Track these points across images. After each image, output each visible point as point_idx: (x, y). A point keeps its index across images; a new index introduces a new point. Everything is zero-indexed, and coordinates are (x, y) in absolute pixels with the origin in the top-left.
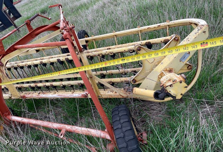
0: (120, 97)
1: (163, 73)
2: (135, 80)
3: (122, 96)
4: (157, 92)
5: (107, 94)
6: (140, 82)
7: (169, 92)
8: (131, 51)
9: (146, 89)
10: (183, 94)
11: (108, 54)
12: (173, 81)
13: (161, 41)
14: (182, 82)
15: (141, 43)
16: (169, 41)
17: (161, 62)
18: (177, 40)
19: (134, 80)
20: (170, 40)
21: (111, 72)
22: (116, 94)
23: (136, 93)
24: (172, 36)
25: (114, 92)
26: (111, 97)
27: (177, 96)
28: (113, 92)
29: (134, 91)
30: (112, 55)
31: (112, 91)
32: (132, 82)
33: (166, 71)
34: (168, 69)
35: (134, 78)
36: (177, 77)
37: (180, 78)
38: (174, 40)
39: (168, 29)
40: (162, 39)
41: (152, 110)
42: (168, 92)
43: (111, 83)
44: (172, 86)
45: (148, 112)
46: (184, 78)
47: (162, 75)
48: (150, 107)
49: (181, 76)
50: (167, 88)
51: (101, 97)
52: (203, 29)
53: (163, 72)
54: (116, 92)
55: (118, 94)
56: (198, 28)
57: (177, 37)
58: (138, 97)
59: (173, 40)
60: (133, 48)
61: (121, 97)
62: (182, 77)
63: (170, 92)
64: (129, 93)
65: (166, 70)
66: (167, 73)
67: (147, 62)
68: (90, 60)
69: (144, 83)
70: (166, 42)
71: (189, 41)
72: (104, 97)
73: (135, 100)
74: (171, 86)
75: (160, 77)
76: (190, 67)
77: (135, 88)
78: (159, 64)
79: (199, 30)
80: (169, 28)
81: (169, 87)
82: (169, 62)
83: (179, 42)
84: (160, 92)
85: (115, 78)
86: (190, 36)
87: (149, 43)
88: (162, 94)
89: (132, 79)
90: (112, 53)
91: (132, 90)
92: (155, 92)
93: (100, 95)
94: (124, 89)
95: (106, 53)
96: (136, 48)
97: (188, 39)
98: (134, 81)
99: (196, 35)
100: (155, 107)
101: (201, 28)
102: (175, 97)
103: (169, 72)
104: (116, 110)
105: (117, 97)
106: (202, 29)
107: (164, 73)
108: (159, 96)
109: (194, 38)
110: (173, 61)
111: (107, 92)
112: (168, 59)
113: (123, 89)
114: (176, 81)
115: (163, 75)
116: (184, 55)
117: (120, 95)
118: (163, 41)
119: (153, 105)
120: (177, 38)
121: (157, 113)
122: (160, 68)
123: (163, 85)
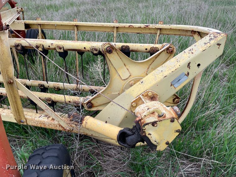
0: (58, 128)
1: (140, 98)
2: (92, 104)
3: (62, 127)
4: (126, 131)
5: (37, 119)
6: (99, 108)
7: (147, 135)
8: (95, 52)
9: (106, 122)
10: (170, 142)
11: (55, 49)
12: (159, 116)
13: (146, 49)
14: (175, 120)
15: (115, 45)
16: (159, 51)
17: (141, 81)
18: (172, 51)
19: (89, 102)
20: (161, 49)
21: (58, 86)
22: (53, 122)
23: (88, 126)
24: (164, 44)
25: (51, 118)
26: (43, 126)
27: (159, 144)
28: (49, 117)
29: (84, 122)
30: (62, 52)
31: (47, 116)
32: (85, 106)
33: (146, 98)
34: (150, 94)
35: (90, 99)
36: (166, 110)
37: (172, 112)
38: (166, 51)
39: (158, 34)
40: (149, 46)
41: (109, 155)
42: (145, 136)
43: (50, 102)
44: (156, 125)
45: (102, 158)
46: (177, 114)
47: (138, 102)
48: (106, 151)
49: (173, 108)
50: (146, 127)
51: (25, 124)
52: (219, 39)
53: (142, 97)
54: (53, 119)
55: (56, 123)
56: (210, 36)
57: (171, 47)
58: (89, 134)
59: (164, 50)
60: (100, 47)
61: (61, 129)
62: (175, 111)
63: (149, 136)
64: (76, 123)
65: (147, 95)
66: (147, 101)
67: (118, 77)
68: (20, 53)
69: (106, 111)
70: (152, 52)
71: (192, 53)
72: (30, 123)
73: (84, 138)
74: (154, 124)
75: (134, 104)
76: (177, 100)
77: (88, 117)
78: (138, 83)
79: (211, 39)
80: (160, 34)
81: (150, 125)
82: (154, 82)
83: (173, 55)
84: (130, 133)
85: (59, 95)
86: (196, 46)
87: (128, 47)
88: (133, 136)
89: (87, 101)
90: (60, 48)
91: (82, 120)
92: (121, 131)
93: (23, 120)
94: (69, 116)
95: (51, 47)
96: (105, 47)
97: (192, 51)
98: (90, 104)
99: (205, 47)
100: (113, 152)
101: (215, 37)
102: (156, 146)
103: (150, 99)
104: (38, 154)
105: (53, 128)
106: (217, 38)
107: (143, 99)
108: (127, 138)
109: (201, 50)
110: (161, 82)
111: (38, 115)
112: (154, 77)
113: (67, 115)
114: (165, 117)
115: (140, 102)
116: (180, 76)
117: (60, 125)
118: (149, 49)
119: (111, 147)
120: (171, 49)
121: (114, 162)
122: (137, 90)
123: (140, 120)
